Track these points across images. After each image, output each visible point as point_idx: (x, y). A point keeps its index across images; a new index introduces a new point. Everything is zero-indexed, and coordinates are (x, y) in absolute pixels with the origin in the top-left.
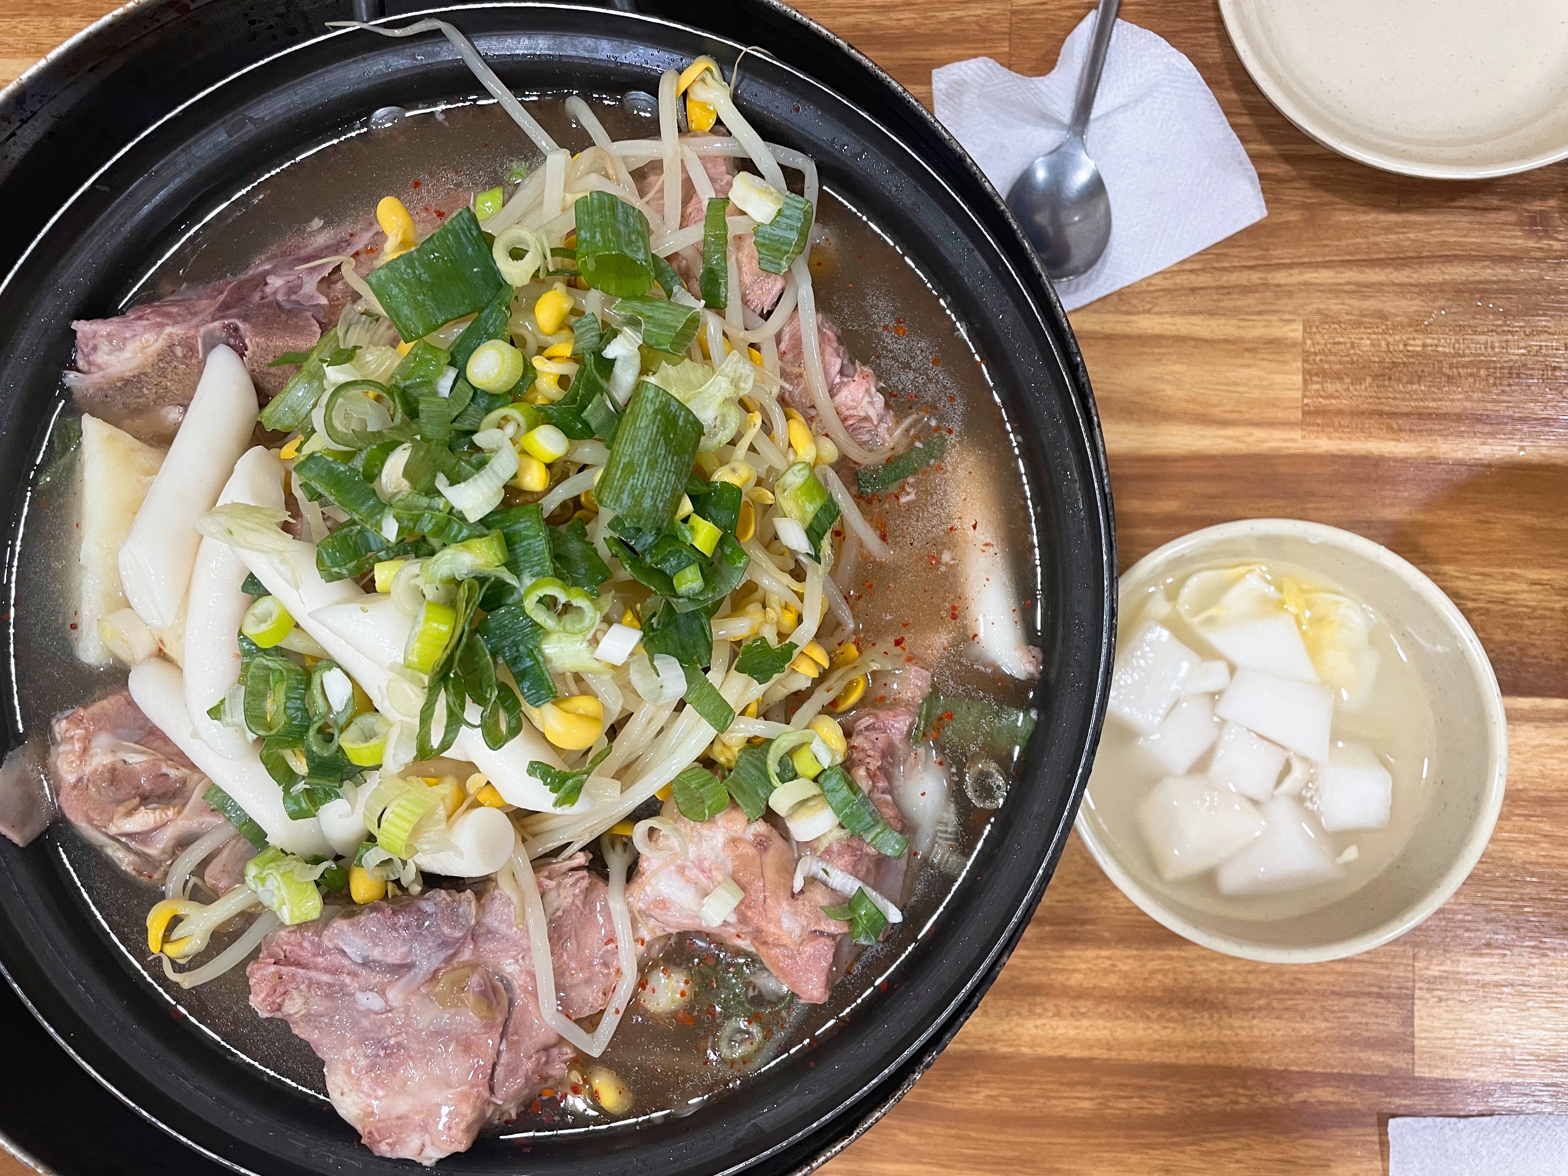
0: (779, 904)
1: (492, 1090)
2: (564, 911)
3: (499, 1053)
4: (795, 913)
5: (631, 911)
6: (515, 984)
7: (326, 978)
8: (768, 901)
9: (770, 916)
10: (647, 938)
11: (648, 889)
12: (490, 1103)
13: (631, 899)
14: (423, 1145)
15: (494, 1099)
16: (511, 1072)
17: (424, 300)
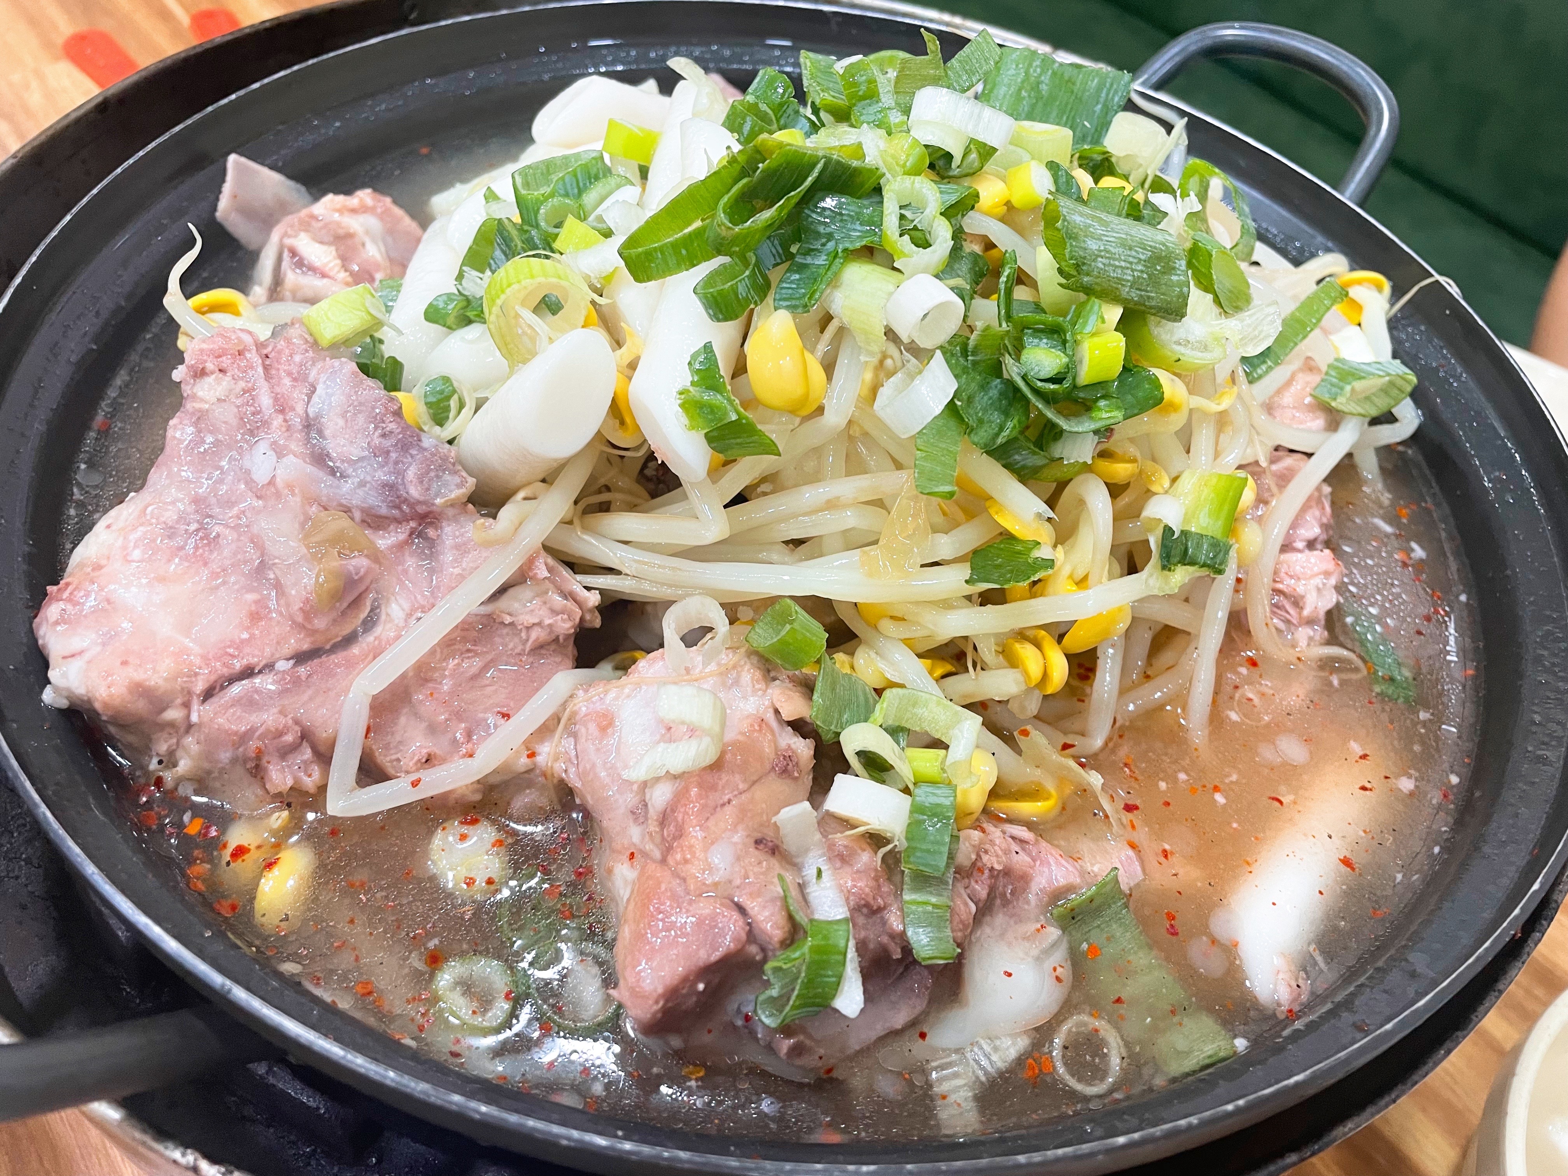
0: (735, 826)
1: (208, 694)
2: (512, 624)
3: (270, 666)
4: (738, 859)
5: (564, 705)
6: (378, 630)
7: (265, 401)
8: (728, 809)
9: (711, 823)
10: (540, 759)
11: (612, 695)
12: (187, 705)
13: (581, 693)
14: (81, 653)
15: (195, 706)
16: (249, 703)
17: (1024, 98)
